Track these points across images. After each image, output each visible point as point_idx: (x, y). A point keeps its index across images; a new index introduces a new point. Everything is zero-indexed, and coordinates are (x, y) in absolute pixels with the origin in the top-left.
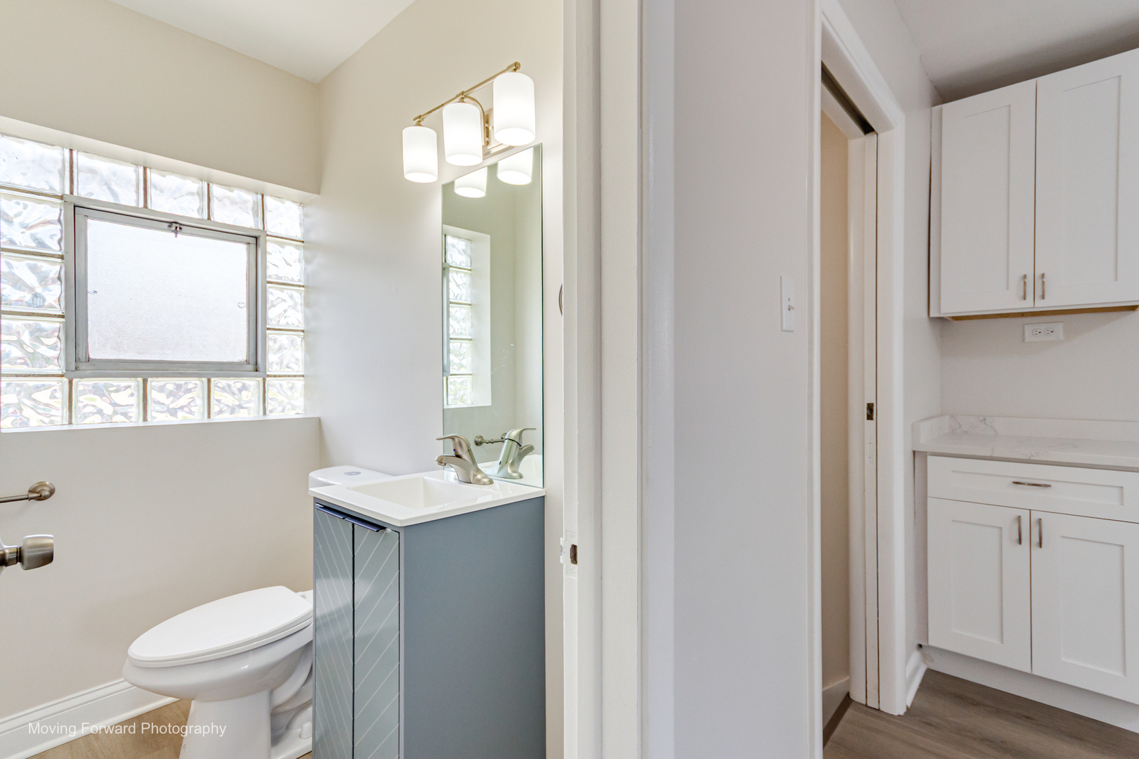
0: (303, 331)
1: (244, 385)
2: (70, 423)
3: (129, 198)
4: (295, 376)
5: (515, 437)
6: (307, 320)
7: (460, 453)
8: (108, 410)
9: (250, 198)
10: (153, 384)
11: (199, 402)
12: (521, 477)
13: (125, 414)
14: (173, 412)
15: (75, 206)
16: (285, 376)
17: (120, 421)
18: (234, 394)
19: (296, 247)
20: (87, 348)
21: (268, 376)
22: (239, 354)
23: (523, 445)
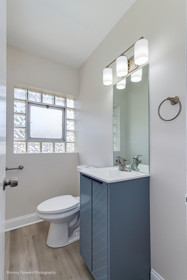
0: (74, 131)
1: (61, 144)
2: (27, 152)
3: (38, 101)
4: (72, 142)
5: (136, 158)
6: (75, 128)
7: (121, 162)
8: (34, 149)
9: (63, 99)
10: (43, 144)
11: (52, 148)
12: (139, 170)
13: (37, 151)
14: (47, 151)
15: (28, 103)
16: (70, 142)
17: (36, 152)
18: (59, 147)
19: (73, 111)
20: (30, 135)
21: (67, 142)
22: (60, 137)
23: (139, 160)
